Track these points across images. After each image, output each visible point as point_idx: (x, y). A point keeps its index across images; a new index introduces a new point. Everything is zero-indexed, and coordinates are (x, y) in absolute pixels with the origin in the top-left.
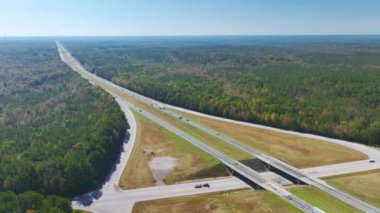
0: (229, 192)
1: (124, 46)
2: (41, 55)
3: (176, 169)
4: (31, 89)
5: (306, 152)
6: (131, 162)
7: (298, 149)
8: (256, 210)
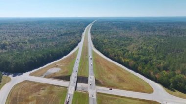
4: (57, 37)
8: (52, 95)
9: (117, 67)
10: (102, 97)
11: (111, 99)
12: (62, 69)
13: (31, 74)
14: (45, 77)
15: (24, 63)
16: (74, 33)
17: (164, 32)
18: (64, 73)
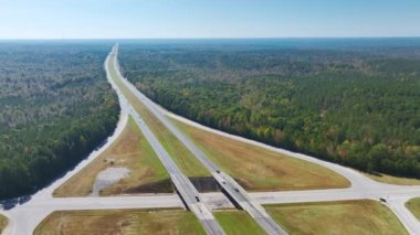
0: (156, 209)
1: (178, 50)
2: (85, 58)
3: (121, 181)
4: (51, 92)
5: (281, 173)
6: (85, 170)
7: (274, 170)
8: (163, 232)
9: (249, 147)
10: (278, 211)
11: (295, 212)
12: (131, 168)
13: (56, 194)
14: (101, 193)
15: (25, 167)
16: (89, 79)
17: (277, 68)
18: (145, 176)
